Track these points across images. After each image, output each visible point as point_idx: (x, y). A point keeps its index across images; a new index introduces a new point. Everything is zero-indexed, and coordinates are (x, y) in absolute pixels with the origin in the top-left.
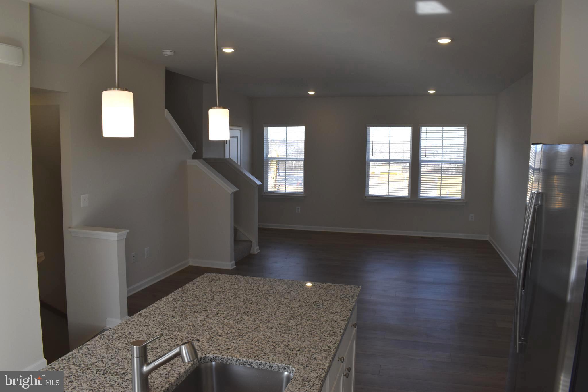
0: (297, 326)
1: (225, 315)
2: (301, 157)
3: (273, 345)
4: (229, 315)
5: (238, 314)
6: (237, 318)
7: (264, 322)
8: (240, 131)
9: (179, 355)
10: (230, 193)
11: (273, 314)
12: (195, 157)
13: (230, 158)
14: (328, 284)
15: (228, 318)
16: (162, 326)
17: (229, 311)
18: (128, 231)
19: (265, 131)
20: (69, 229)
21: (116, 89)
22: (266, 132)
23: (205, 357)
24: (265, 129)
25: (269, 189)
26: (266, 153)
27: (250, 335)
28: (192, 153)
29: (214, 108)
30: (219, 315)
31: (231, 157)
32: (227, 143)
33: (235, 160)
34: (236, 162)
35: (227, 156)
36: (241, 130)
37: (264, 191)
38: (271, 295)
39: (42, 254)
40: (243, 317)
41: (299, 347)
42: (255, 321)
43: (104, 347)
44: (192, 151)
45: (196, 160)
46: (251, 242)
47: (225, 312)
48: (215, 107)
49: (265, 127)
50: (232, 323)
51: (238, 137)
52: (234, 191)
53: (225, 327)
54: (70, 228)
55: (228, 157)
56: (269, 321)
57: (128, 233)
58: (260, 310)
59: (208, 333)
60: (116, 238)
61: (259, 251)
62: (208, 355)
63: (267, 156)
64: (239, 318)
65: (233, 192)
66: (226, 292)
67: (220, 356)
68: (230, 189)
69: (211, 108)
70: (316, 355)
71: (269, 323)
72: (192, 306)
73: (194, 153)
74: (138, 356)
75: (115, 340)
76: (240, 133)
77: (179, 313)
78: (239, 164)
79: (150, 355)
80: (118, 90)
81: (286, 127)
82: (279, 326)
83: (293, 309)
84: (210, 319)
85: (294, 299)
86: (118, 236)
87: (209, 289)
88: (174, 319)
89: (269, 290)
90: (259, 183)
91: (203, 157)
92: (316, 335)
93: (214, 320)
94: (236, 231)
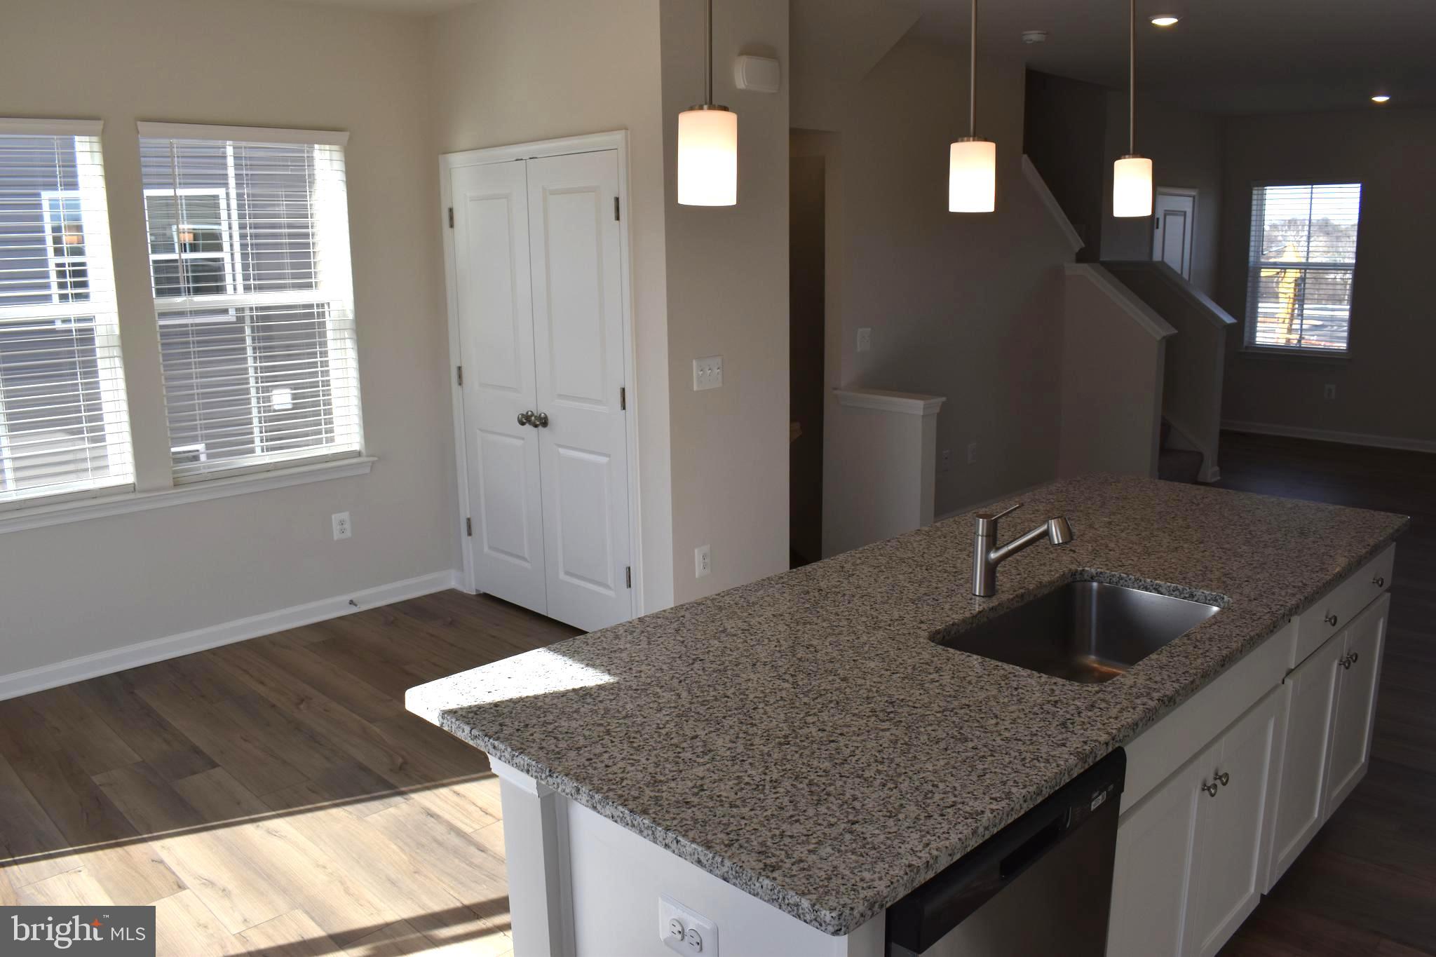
0: (1253, 553)
1: (1122, 527)
2: (1347, 261)
3: (1201, 570)
4: (1131, 528)
5: (1146, 528)
6: (1143, 534)
7: (1193, 543)
8: (1191, 199)
9: (1046, 535)
10: (1159, 338)
11: (1212, 535)
12: (1081, 257)
13: (1163, 262)
14: (1338, 507)
15: (1128, 531)
16: (1013, 529)
17: (1130, 524)
18: (944, 399)
19: (1255, 197)
20: (835, 392)
21: (971, 139)
22: (1257, 200)
23: (1083, 570)
24: (1255, 192)
25: (1257, 339)
26: (1255, 251)
27: (1164, 555)
28: (1077, 250)
29: (1125, 158)
30: (1113, 527)
31: (1166, 260)
32: (1157, 228)
33: (1177, 267)
34: (1180, 272)
35: (1157, 257)
36: (1194, 197)
37: (1245, 344)
38: (1215, 512)
39: (797, 425)
40: (1155, 533)
41: (1249, 577)
42: (1176, 540)
43: (922, 542)
44: (1077, 244)
45: (1085, 266)
46: (1201, 455)
47: (1124, 524)
48: (1127, 156)
49: (1256, 188)
50: (1134, 538)
51: (1185, 212)
52: (1168, 333)
53: (1120, 541)
54: (835, 389)
55: (1160, 259)
56: (1201, 543)
57: (943, 403)
58: (1188, 527)
59: (1090, 545)
60: (922, 410)
61: (1219, 478)
62: (1086, 569)
63: (1258, 258)
64: (1148, 533)
65: (1164, 337)
66: (1129, 499)
67: (1108, 572)
68: (1156, 330)
69: (1119, 158)
70: (1277, 590)
71: (1202, 545)
72: (1064, 511)
73: (1081, 250)
74: (985, 534)
75: (940, 537)
76: (1191, 205)
77: (1042, 517)
78: (1186, 276)
79: (1003, 533)
80: (974, 140)
81: (1310, 186)
82: (1220, 550)
83: (1253, 533)
84: (1096, 529)
85: (1259, 521)
86: (924, 405)
87: (1097, 493)
88: (1034, 524)
89: (1212, 504)
90: (1228, 319)
91: (1101, 259)
92: (1286, 568)
93: (1103, 532)
94: (1166, 430)
